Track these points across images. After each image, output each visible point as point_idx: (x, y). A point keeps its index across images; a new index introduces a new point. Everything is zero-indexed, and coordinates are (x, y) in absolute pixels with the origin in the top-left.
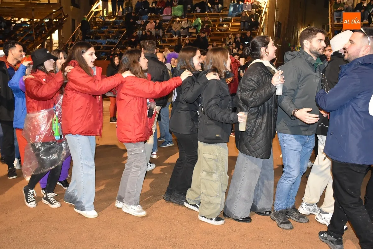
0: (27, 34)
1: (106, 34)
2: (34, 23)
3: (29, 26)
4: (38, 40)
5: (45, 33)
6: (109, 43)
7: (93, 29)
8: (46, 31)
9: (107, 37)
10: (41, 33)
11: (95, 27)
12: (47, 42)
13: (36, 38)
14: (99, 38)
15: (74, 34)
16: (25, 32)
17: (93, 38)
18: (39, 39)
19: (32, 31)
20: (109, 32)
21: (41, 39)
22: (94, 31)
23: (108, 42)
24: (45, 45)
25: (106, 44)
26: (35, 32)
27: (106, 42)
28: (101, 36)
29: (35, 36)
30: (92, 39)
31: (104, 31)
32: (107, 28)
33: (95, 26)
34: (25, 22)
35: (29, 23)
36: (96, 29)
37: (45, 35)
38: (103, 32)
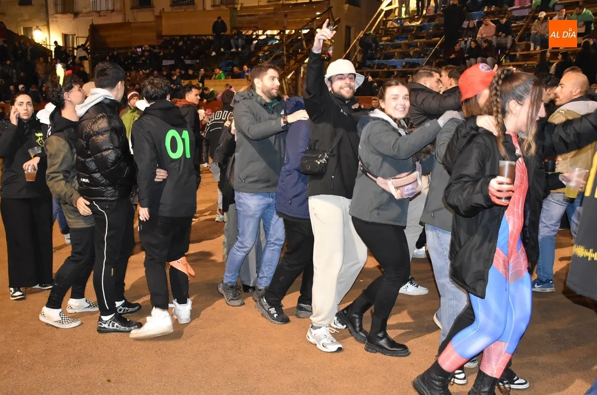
0: (275, 55)
1: (404, 49)
2: (286, 37)
3: (277, 42)
4: (291, 64)
5: (301, 53)
6: (408, 66)
7: (381, 41)
8: (304, 49)
9: (404, 55)
10: (296, 53)
11: (385, 38)
12: (304, 68)
13: (287, 61)
14: (391, 56)
15: (349, 52)
16: (271, 53)
17: (380, 57)
18: (292, 62)
19: (283, 50)
20: (409, 46)
21: (296, 62)
22: (382, 45)
23: (407, 63)
24: (301, 72)
25: (404, 67)
26: (287, 51)
27: (404, 64)
28: (394, 53)
29: (287, 58)
30: (379, 59)
31: (400, 44)
32: (406, 38)
33: (385, 36)
34: (272, 37)
35: (278, 37)
36: (386, 41)
37: (302, 55)
38: (399, 46)
